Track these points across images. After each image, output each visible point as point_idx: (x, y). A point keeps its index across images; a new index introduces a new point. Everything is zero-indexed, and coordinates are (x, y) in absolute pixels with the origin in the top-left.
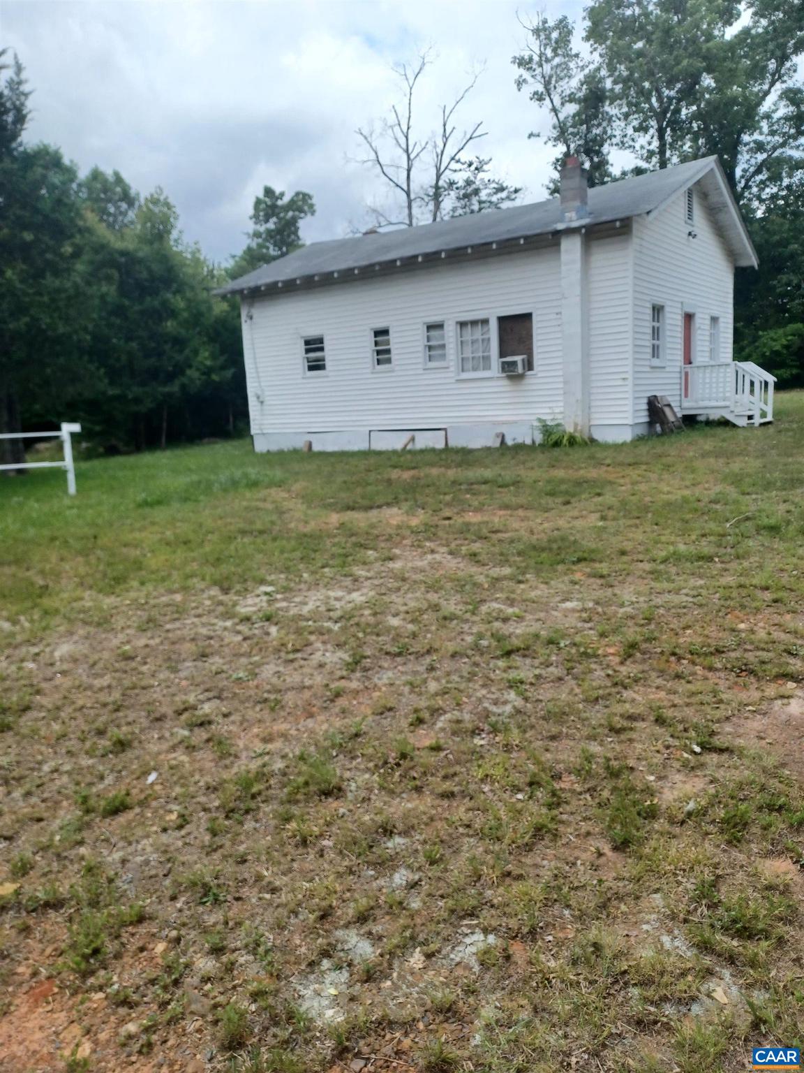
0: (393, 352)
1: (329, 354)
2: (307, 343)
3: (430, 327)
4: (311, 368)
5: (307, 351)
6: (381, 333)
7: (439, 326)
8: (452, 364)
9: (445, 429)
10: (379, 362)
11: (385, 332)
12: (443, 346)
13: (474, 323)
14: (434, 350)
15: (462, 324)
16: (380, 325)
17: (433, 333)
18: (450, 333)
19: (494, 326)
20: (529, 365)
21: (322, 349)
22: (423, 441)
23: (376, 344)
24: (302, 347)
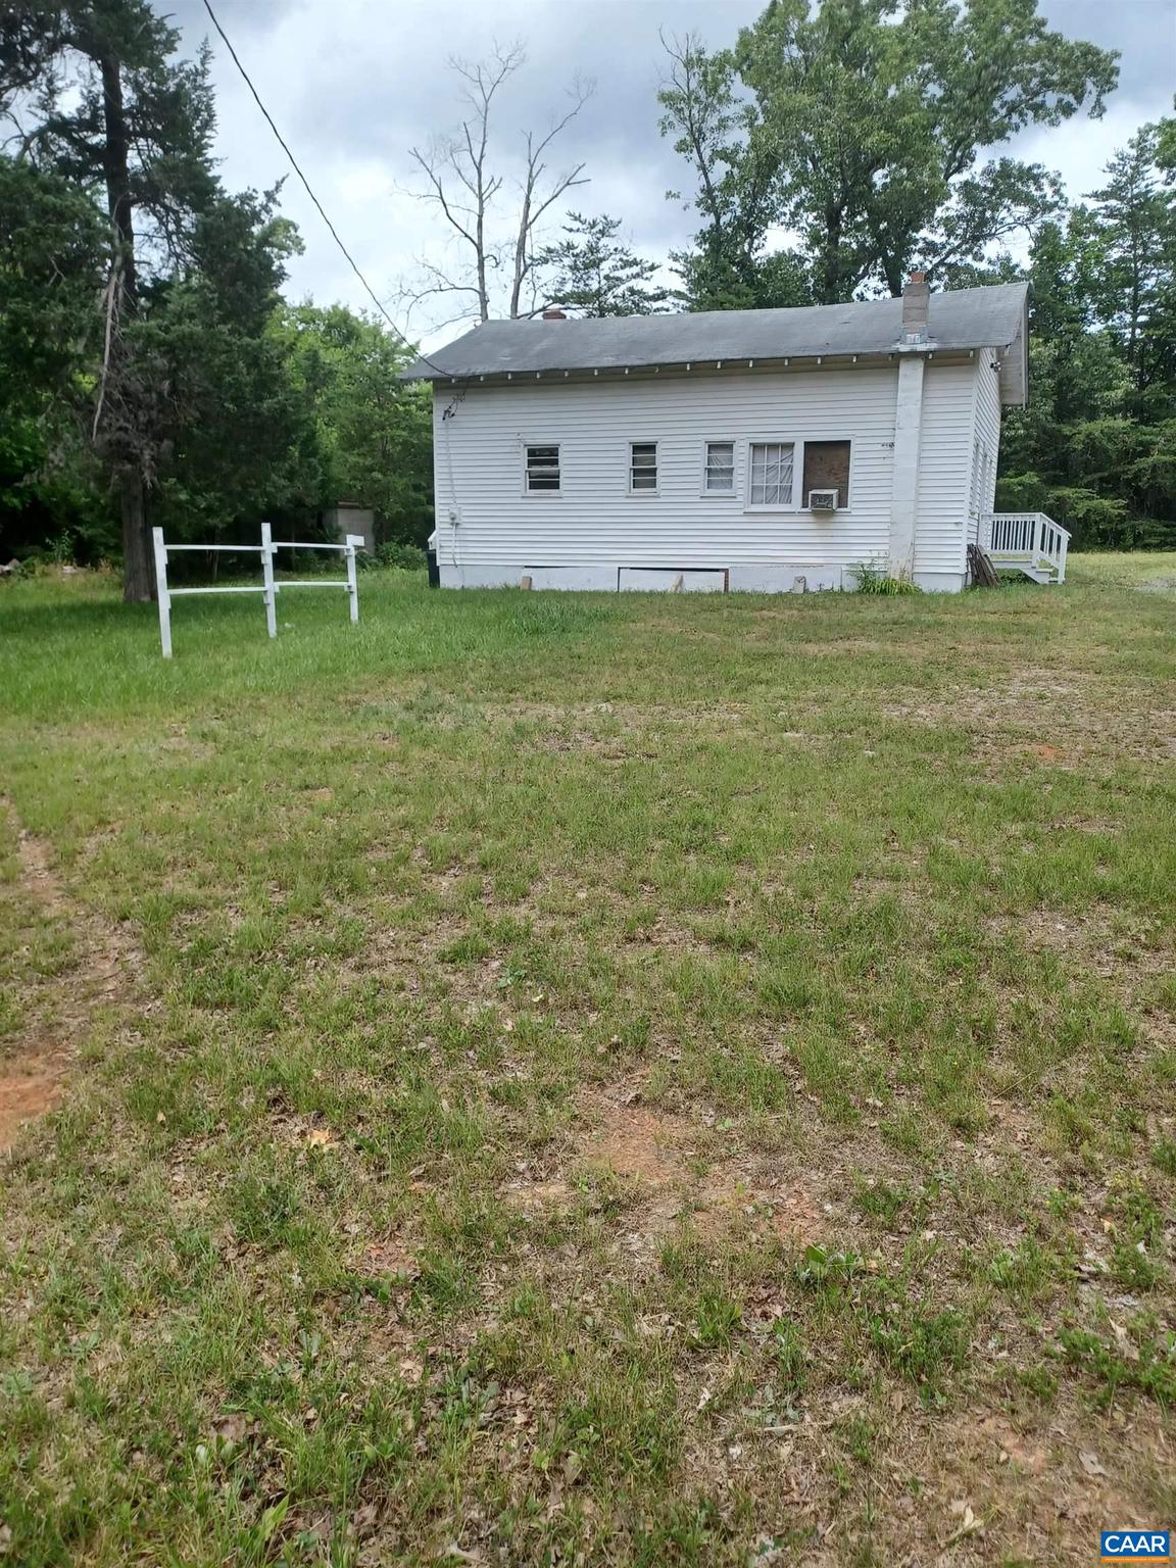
0: (659, 473)
1: (565, 467)
2: (531, 452)
3: (713, 447)
4: (533, 486)
5: (531, 463)
6: (644, 450)
7: (727, 447)
8: (740, 492)
9: (726, 571)
10: (636, 485)
11: (650, 448)
12: (730, 471)
13: (773, 447)
14: (718, 475)
15: (756, 447)
16: (644, 438)
17: (720, 455)
18: (741, 456)
19: (799, 452)
20: (843, 502)
21: (555, 463)
22: (693, 583)
23: (634, 461)
24: (524, 457)
